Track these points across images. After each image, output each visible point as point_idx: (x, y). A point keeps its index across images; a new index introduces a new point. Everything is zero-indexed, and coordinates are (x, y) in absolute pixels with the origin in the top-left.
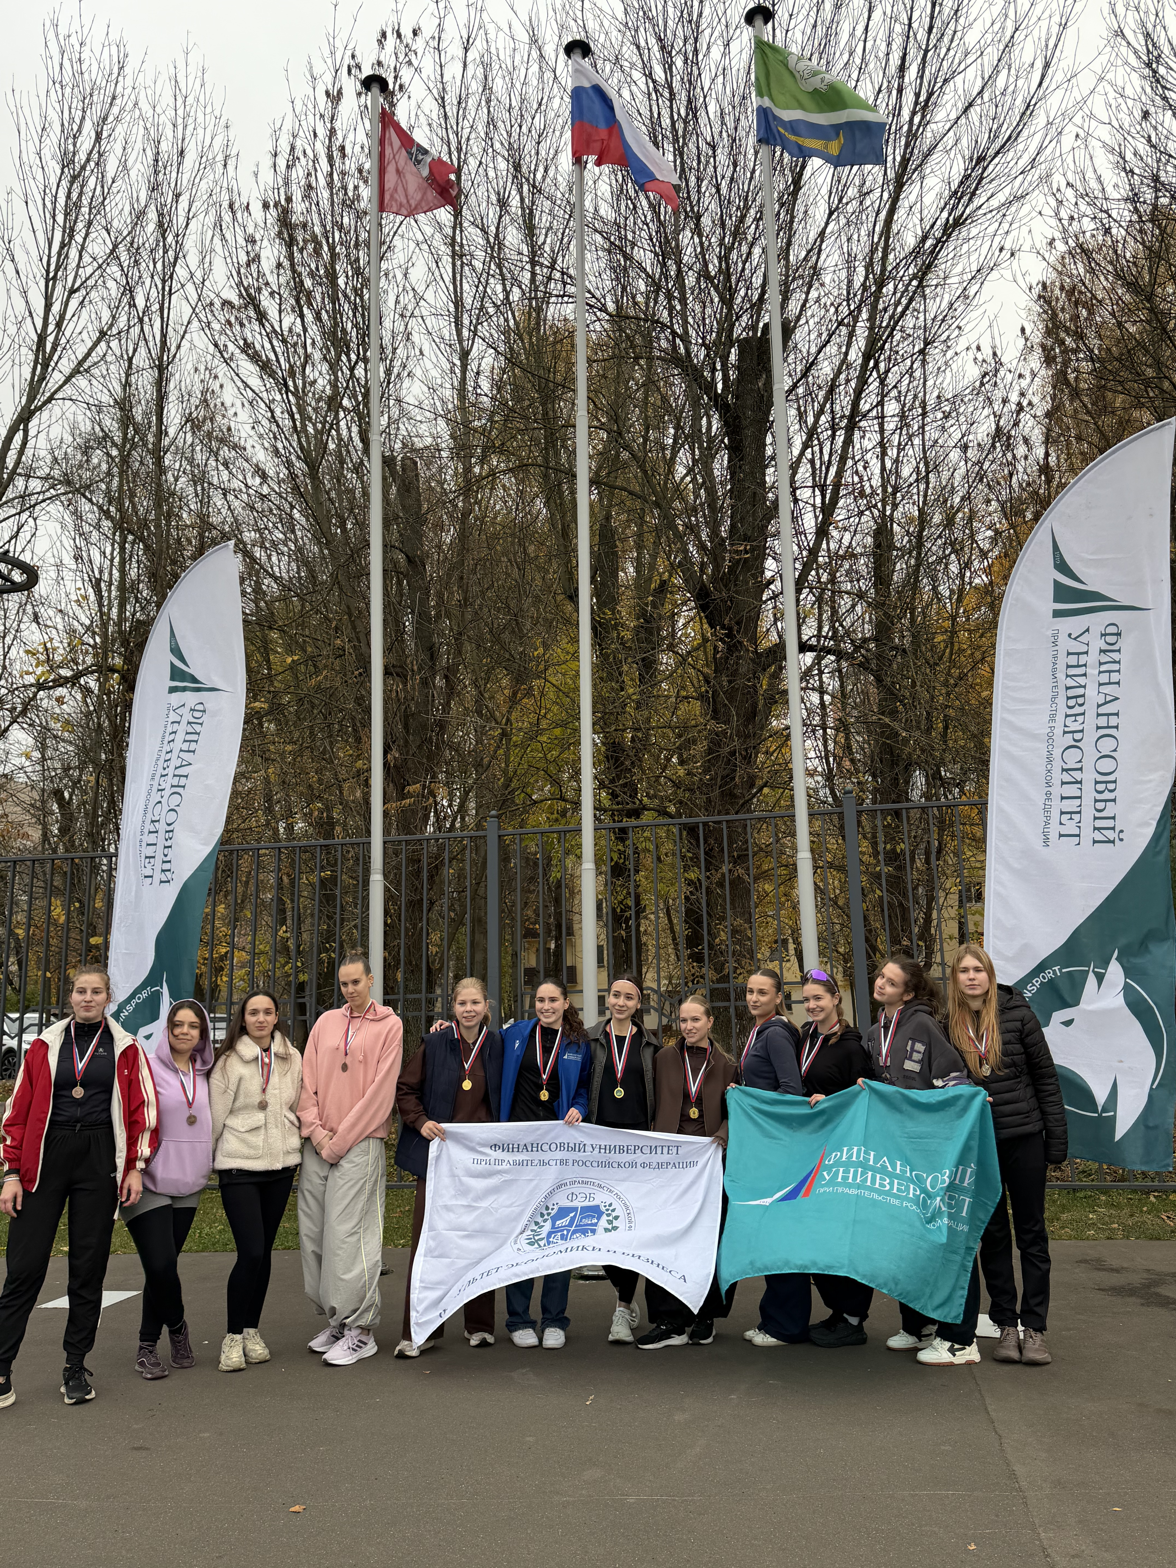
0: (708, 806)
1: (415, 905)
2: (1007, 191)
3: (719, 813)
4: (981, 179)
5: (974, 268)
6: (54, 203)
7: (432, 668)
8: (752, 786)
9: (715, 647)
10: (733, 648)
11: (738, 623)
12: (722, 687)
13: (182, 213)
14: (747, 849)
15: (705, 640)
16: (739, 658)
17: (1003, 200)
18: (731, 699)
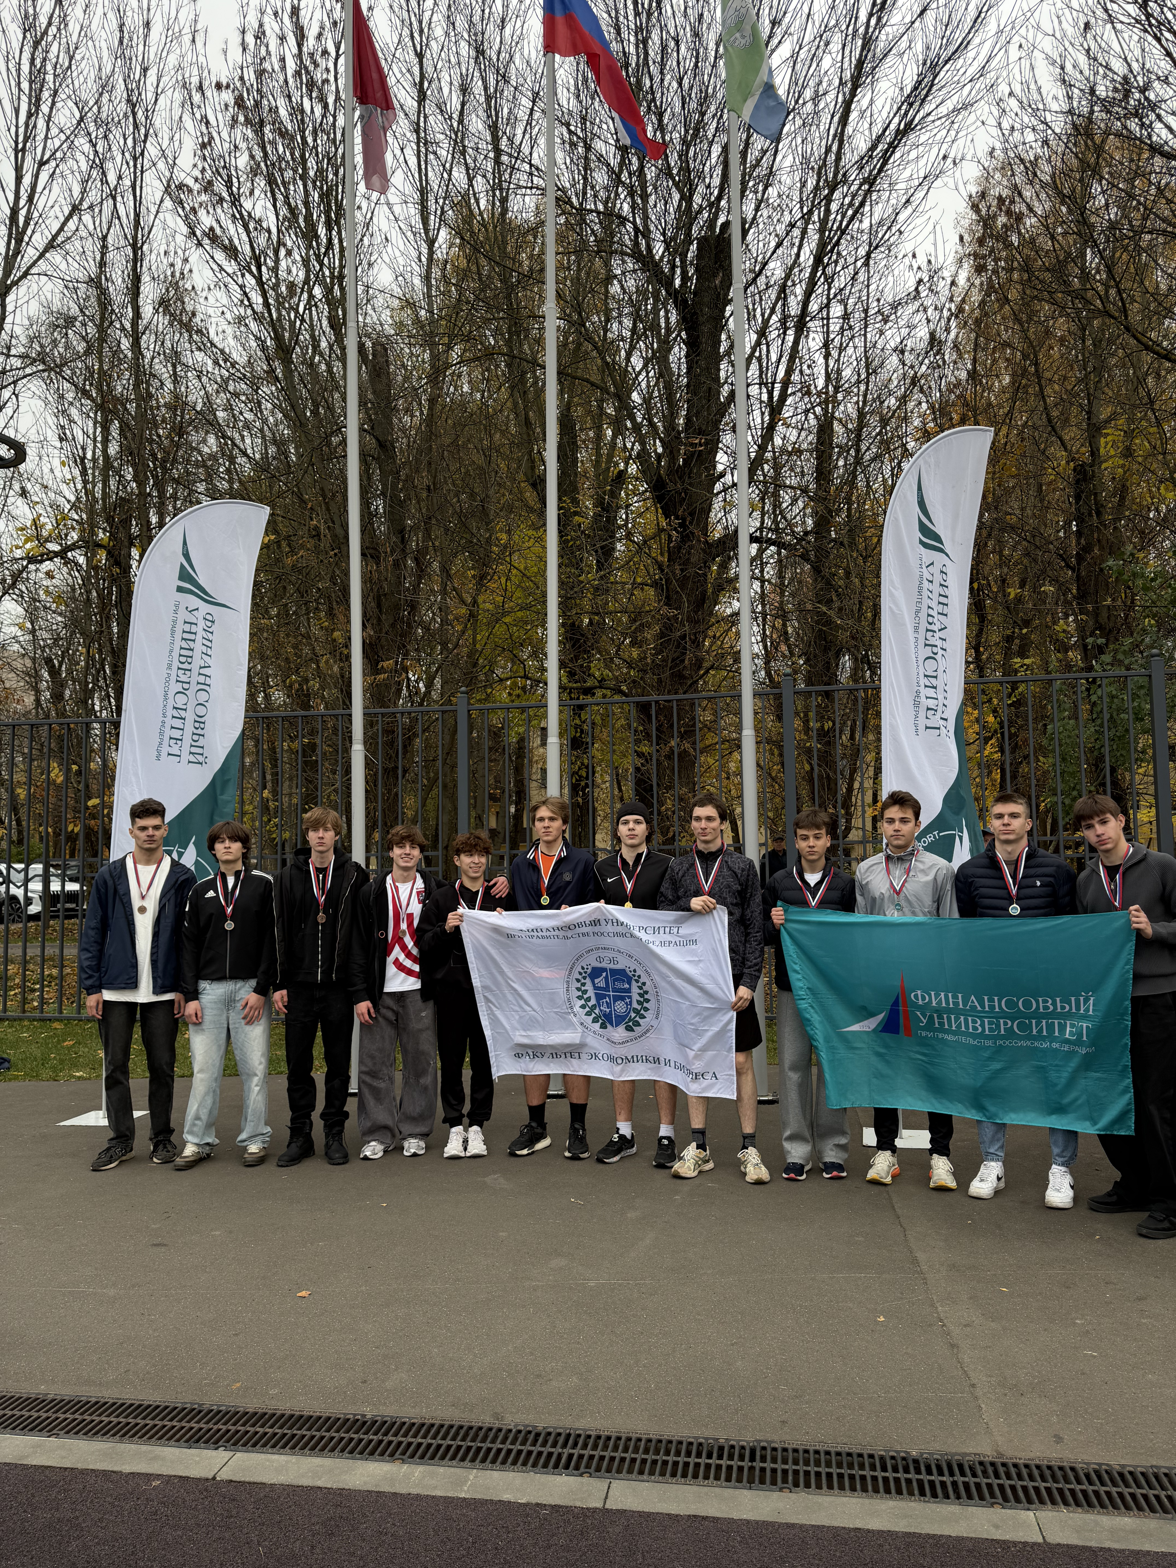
0: (660, 686)
1: (391, 773)
2: (955, 99)
3: (669, 693)
4: (932, 85)
5: (922, 175)
6: (19, 70)
7: (403, 550)
8: (700, 668)
9: (670, 536)
10: (685, 537)
11: (692, 514)
12: (674, 573)
13: (150, 89)
14: (694, 725)
15: (661, 530)
16: (691, 547)
17: (951, 108)
18: (683, 586)
